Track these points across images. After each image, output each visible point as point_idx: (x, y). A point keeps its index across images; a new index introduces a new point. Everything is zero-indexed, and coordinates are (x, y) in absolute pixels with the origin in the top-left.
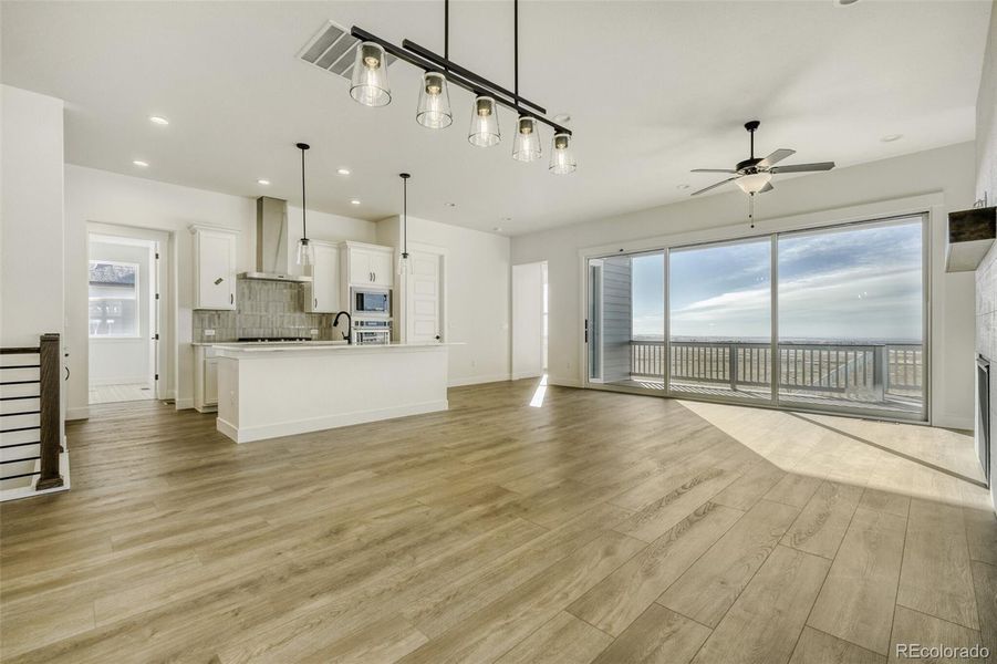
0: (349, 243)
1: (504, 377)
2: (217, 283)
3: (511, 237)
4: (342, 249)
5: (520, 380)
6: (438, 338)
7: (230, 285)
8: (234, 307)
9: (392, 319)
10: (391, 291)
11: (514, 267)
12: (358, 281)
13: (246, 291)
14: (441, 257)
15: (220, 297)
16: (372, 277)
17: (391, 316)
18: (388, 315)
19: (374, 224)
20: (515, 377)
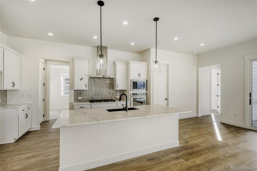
0: (130, 62)
1: (195, 115)
2: (81, 80)
3: (198, 55)
4: (127, 64)
5: (202, 116)
6: (166, 99)
7: (86, 80)
8: (87, 89)
9: (147, 92)
10: (147, 80)
11: (199, 68)
12: (134, 77)
13: (93, 82)
14: (168, 65)
15: (82, 85)
16: (139, 75)
17: (147, 91)
18: (145, 90)
19: (140, 54)
20: (200, 115)
